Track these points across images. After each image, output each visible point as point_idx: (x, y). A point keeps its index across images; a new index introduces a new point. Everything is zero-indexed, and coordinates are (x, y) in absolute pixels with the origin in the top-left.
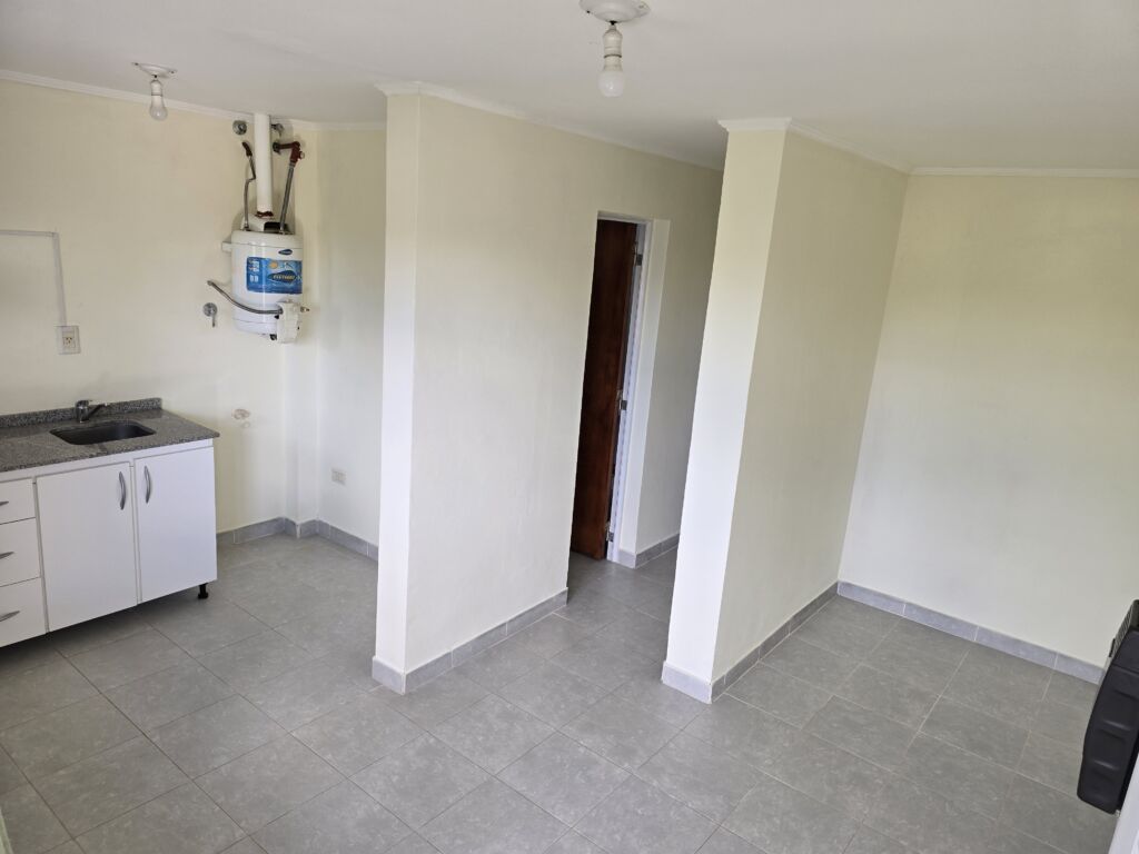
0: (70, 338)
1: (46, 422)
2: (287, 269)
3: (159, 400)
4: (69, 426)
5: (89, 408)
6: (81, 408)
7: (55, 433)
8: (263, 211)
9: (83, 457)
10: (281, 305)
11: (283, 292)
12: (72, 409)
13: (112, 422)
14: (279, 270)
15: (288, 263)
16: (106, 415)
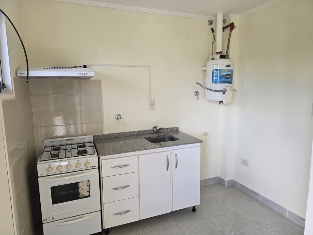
0: (152, 104)
1: (143, 134)
2: (228, 73)
3: (178, 128)
4: (151, 136)
5: (157, 130)
6: (154, 129)
7: (146, 138)
8: (218, 52)
9: (155, 148)
10: (226, 88)
11: (226, 83)
12: (152, 130)
13: (164, 135)
14: (225, 74)
15: (229, 70)
16: (162, 132)
